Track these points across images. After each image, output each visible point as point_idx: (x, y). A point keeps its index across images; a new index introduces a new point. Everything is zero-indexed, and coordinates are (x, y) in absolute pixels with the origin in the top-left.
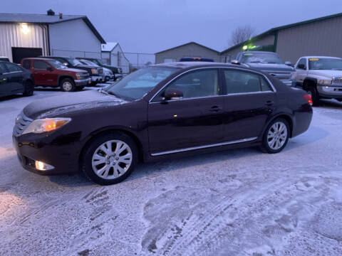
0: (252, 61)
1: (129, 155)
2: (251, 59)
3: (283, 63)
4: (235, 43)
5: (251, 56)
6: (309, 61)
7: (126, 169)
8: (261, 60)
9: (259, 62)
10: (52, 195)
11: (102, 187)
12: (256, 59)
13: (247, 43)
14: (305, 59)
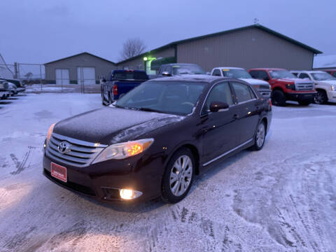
0: (182, 72)
1: (190, 168)
2: (180, 71)
3: (205, 74)
4: (127, 54)
5: (179, 68)
6: (223, 72)
7: (188, 183)
8: (189, 72)
9: (187, 73)
10: (140, 224)
11: (176, 205)
12: (184, 71)
13: (146, 54)
14: (219, 70)
